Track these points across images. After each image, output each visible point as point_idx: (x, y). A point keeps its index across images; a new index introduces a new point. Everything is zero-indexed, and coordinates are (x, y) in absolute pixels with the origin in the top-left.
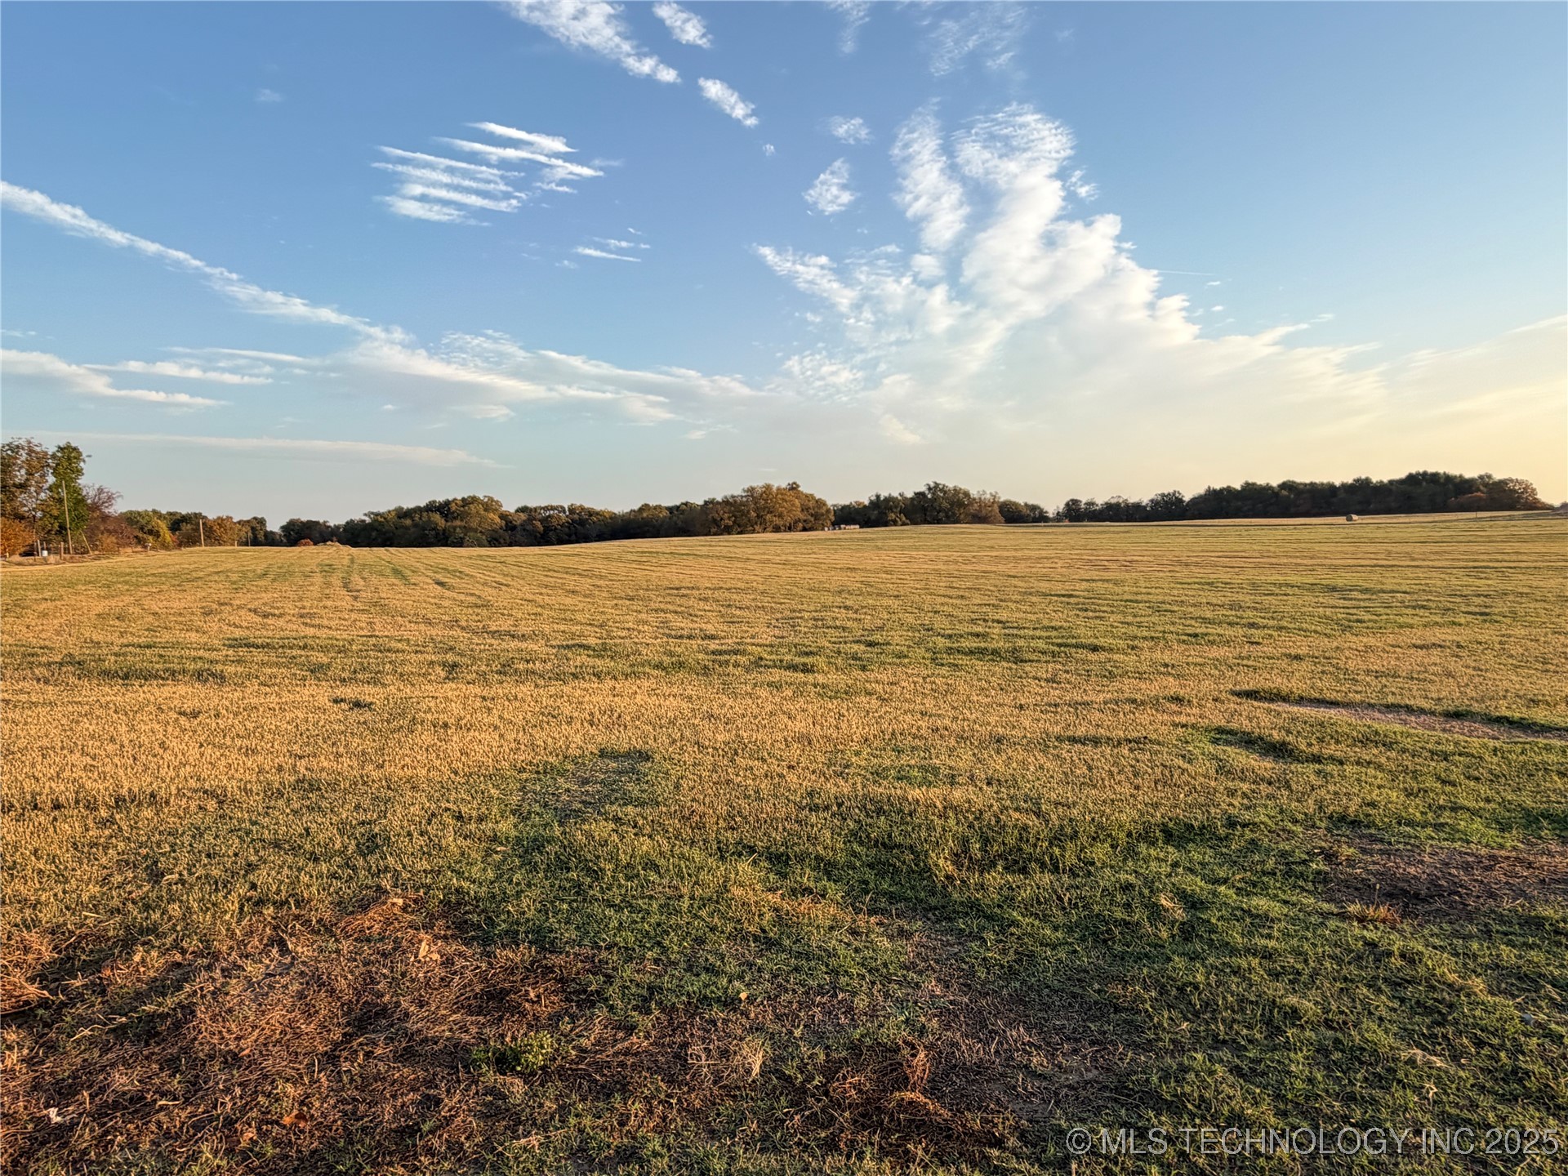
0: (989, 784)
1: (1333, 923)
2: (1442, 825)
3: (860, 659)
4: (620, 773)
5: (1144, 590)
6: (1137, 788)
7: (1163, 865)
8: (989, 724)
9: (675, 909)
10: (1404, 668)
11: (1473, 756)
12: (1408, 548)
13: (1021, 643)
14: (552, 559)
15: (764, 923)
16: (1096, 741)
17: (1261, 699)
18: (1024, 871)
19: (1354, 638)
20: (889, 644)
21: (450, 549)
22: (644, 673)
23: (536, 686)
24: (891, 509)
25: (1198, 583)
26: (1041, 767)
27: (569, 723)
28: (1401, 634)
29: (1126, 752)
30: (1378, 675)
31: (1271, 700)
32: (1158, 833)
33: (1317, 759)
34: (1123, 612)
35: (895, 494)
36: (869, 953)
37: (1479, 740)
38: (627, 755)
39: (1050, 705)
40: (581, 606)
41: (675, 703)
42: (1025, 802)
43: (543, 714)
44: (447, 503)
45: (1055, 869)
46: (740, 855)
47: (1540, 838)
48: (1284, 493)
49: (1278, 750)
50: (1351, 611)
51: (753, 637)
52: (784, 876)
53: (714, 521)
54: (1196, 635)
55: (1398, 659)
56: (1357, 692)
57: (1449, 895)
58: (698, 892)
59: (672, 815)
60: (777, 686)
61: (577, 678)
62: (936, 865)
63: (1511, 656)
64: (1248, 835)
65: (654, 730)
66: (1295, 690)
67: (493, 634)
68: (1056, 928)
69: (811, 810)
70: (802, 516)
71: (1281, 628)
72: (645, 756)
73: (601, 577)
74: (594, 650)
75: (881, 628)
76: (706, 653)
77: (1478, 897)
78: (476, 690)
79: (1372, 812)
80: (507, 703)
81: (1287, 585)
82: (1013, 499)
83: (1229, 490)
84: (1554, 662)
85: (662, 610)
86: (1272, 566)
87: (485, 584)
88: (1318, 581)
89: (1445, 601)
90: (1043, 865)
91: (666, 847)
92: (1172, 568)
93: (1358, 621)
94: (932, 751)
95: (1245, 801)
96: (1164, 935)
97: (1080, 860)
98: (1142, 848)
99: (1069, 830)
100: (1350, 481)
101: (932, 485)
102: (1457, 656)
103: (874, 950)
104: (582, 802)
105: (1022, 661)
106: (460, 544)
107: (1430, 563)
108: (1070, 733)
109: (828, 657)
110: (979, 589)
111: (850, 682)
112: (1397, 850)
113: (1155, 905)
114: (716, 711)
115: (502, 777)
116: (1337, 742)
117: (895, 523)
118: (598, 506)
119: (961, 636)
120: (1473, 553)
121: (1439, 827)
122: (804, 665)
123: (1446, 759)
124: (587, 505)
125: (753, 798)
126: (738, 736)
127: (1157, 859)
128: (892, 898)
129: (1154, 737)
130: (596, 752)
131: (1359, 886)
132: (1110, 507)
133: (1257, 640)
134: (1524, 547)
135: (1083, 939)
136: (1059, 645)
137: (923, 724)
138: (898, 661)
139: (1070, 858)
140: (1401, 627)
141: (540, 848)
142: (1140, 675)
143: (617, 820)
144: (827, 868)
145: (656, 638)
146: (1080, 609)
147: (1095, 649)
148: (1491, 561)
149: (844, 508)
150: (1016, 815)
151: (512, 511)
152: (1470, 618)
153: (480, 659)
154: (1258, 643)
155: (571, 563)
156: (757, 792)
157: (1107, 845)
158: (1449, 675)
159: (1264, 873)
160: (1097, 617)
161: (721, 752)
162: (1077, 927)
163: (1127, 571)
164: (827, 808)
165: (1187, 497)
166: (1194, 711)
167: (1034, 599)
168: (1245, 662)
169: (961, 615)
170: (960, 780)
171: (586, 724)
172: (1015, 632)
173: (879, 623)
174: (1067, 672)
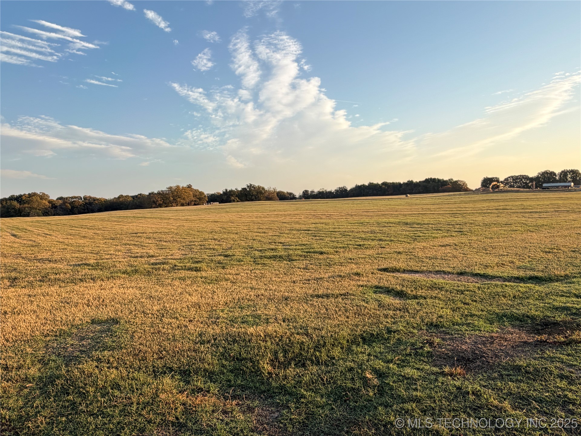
0: (284, 321)
1: (441, 379)
2: (469, 323)
3: (222, 263)
4: (101, 332)
5: (337, 227)
6: (348, 317)
7: (364, 355)
8: (281, 291)
9: (128, 412)
10: (439, 255)
11: (471, 291)
12: (429, 207)
13: (291, 252)
14: (75, 222)
15: (178, 414)
16: (328, 296)
17: (390, 272)
18: (304, 365)
19: (418, 244)
20: (234, 255)
21: (22, 218)
22: (118, 277)
23: (60, 287)
24: (232, 195)
25: (357, 223)
26: (306, 311)
27: (76, 306)
28: (434, 241)
29: (340, 300)
30: (430, 258)
31: (393, 272)
32: (360, 340)
33: (415, 297)
34: (331, 237)
35: (234, 189)
36: (233, 425)
37: (473, 284)
38: (106, 321)
39: (306, 280)
40: (87, 244)
41: (132, 291)
42: (301, 329)
43: (62, 302)
44: (21, 196)
45: (318, 363)
46: (165, 373)
47: (505, 326)
48: (383, 186)
49: (400, 294)
50: (415, 232)
51: (172, 255)
52: (188, 383)
53: (154, 202)
54: (360, 245)
55: (435, 251)
56: (424, 266)
57: (481, 357)
58: (142, 399)
59: (128, 354)
60: (183, 279)
61: (82, 281)
62: (264, 367)
63: (474, 248)
64: (397, 337)
65: (121, 306)
66: (401, 267)
67: (39, 260)
68: (322, 397)
69: (201, 343)
70: (194, 199)
71: (392, 241)
72: (116, 321)
73: (99, 229)
74: (92, 266)
75: (231, 248)
76: (149, 265)
77: (492, 358)
78: (26, 291)
79: (442, 320)
80: (42, 297)
81: (390, 223)
82: (282, 190)
83: (364, 185)
84: (489, 249)
85: (128, 244)
86: (383, 215)
87: (38, 235)
88: (401, 221)
89: (447, 227)
90: (312, 362)
91: (125, 373)
92: (346, 217)
93: (418, 236)
94: (257, 307)
95: (392, 320)
96: (371, 394)
97: (328, 356)
98: (354, 347)
99: (322, 342)
100: (406, 182)
101: (249, 185)
102: (456, 249)
103: (236, 422)
104: (80, 351)
105: (292, 260)
106: (28, 215)
107: (437, 212)
108: (316, 293)
109: (207, 263)
110: (271, 229)
111: (217, 275)
112: (456, 337)
113: (365, 378)
114: (153, 294)
115: (35, 341)
116: (422, 289)
117: (234, 201)
118: (98, 196)
119: (266, 250)
120: (451, 208)
121: (468, 325)
122: (196, 267)
123: (462, 293)
124: (92, 196)
125: (171, 340)
126: (164, 307)
127: (361, 352)
128: (243, 388)
129: (351, 292)
130: (90, 321)
131: (446, 357)
132: (320, 193)
133: (383, 246)
134: (467, 205)
135: (335, 401)
136: (307, 252)
137: (252, 294)
138: (239, 263)
139: (324, 357)
140: (434, 238)
141: (52, 382)
142: (341, 264)
143: (99, 360)
144: (210, 376)
145: (124, 258)
146: (314, 236)
147: (321, 253)
148: (457, 211)
149: (212, 195)
150: (298, 337)
151: (55, 199)
152: (456, 233)
153: (30, 275)
154: (384, 247)
155: (84, 223)
156: (174, 336)
157: (339, 348)
158: (455, 257)
159: (407, 355)
160: (321, 239)
161: (155, 316)
162: (331, 394)
163: (329, 219)
164: (209, 342)
165: (349, 189)
166: (365, 279)
167: (294, 232)
168: (380, 256)
169: (265, 241)
170: (270, 320)
171: (85, 306)
172: (288, 247)
173: (229, 246)
174: (311, 264)
